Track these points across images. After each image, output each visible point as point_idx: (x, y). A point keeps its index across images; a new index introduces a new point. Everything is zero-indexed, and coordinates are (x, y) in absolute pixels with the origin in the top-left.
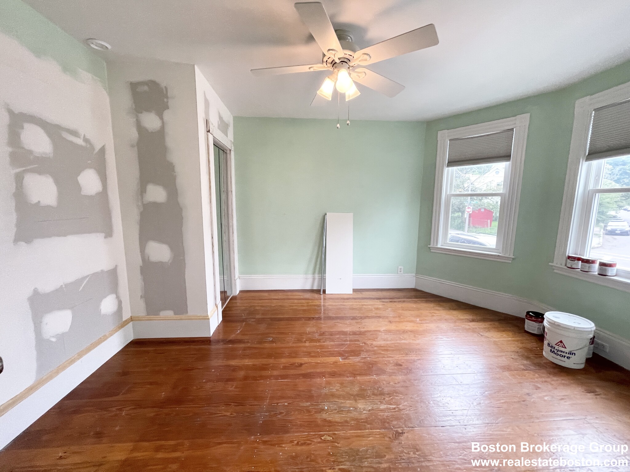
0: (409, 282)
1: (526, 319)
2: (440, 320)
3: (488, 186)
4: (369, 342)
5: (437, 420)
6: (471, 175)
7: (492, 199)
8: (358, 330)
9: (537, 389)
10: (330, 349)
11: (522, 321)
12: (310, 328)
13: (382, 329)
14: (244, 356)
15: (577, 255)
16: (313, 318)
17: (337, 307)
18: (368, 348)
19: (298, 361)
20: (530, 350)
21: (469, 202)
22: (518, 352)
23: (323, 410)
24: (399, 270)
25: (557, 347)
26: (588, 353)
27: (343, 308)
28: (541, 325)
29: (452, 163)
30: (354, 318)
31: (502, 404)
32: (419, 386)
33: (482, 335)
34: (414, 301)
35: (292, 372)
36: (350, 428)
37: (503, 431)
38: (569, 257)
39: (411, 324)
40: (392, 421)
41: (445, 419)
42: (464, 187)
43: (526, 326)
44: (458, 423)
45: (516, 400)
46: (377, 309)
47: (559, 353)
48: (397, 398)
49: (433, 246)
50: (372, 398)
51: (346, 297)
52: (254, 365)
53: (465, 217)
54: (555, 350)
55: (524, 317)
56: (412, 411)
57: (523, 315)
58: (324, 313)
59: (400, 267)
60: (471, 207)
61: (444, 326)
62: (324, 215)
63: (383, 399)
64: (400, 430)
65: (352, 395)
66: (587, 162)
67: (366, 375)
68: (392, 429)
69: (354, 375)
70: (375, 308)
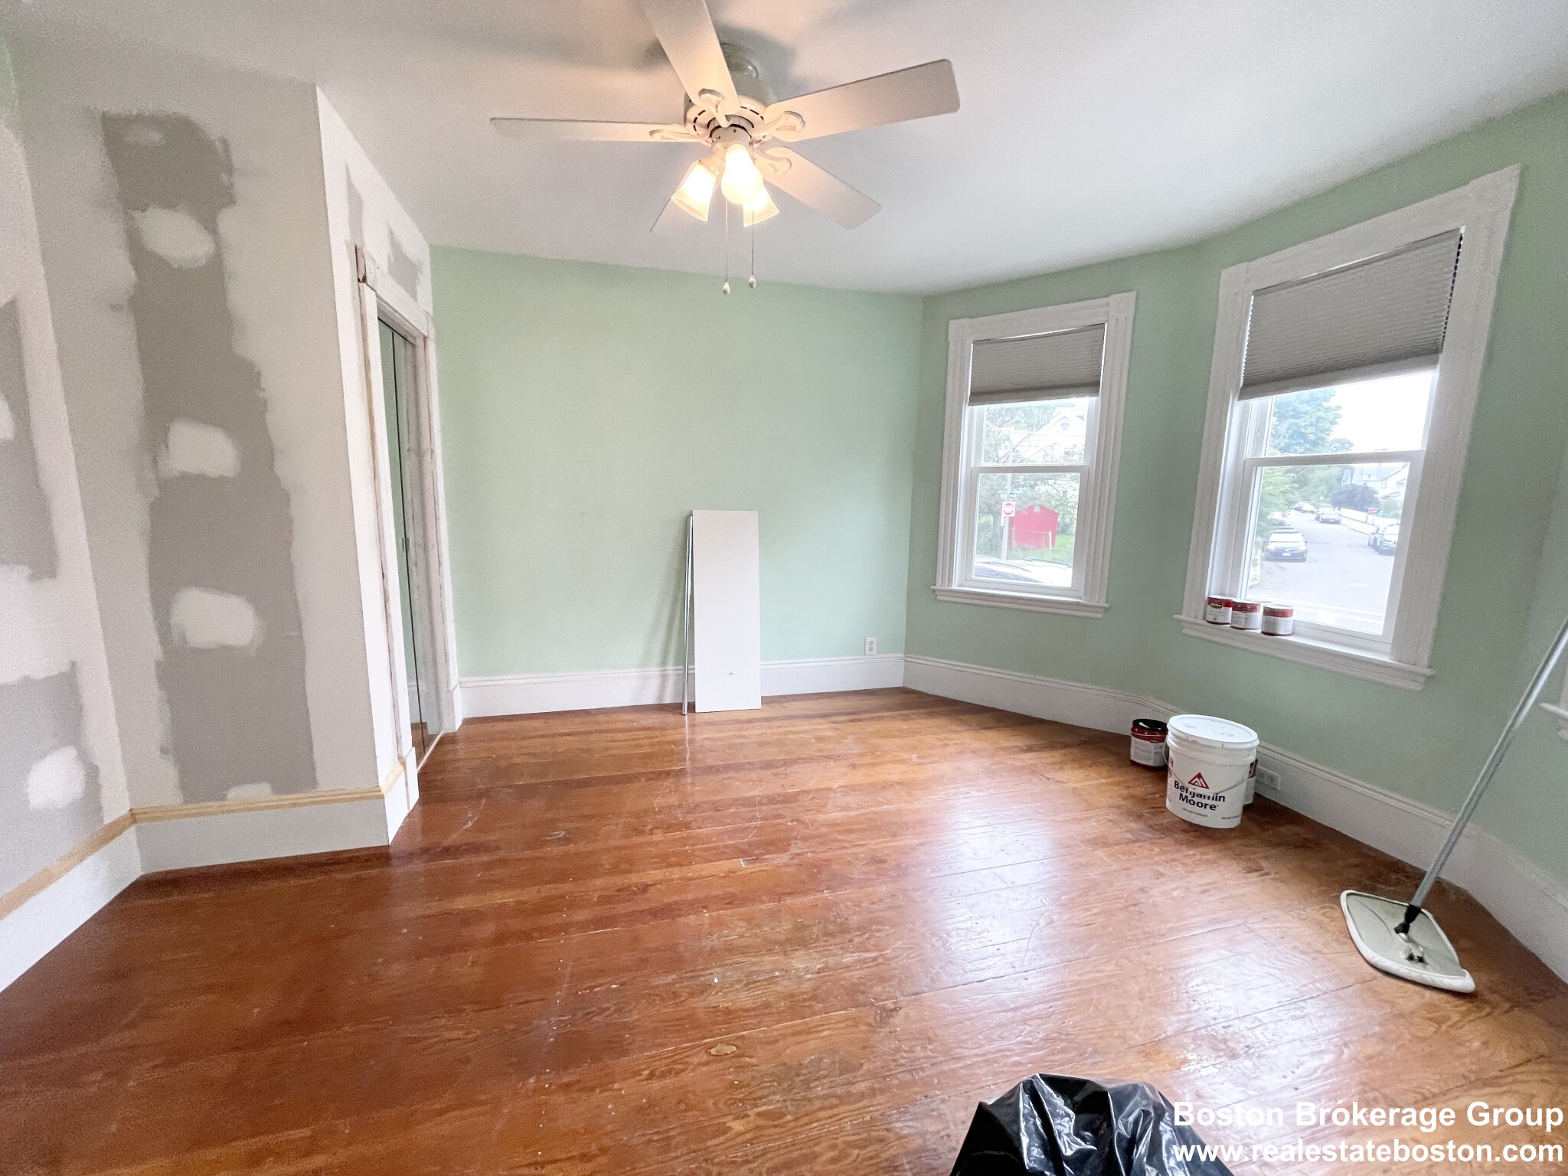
0: (890, 673)
1: (1133, 738)
2: (961, 753)
3: (1046, 455)
4: (807, 817)
5: (967, 969)
6: (1012, 429)
7: (1055, 486)
8: (779, 790)
9: (1158, 878)
10: (716, 841)
11: (1123, 741)
12: (663, 798)
13: (835, 785)
14: (487, 885)
15: (1225, 595)
16: (668, 774)
17: (725, 742)
18: (806, 831)
19: (635, 878)
20: (1142, 801)
21: (1009, 491)
22: (1119, 807)
23: (710, 986)
24: (868, 646)
25: (1191, 788)
26: (1246, 796)
27: (742, 744)
28: (1161, 747)
29: (981, 395)
30: (769, 765)
31: (1094, 918)
32: (925, 902)
33: (1048, 779)
34: (903, 715)
35: (622, 908)
36: (777, 1017)
37: (1100, 971)
38: (1211, 601)
39: (901, 767)
40: (871, 986)
41: (983, 966)
42: (997, 456)
43: (1132, 751)
44: (1012, 969)
45: (1120, 906)
46: (820, 739)
47: (1196, 799)
48: (879, 934)
49: (943, 588)
50: (822, 943)
51: (744, 717)
52: (518, 903)
53: (1002, 525)
54: (1188, 795)
55: (1129, 733)
56: (913, 958)
57: (1126, 729)
58: (693, 759)
59: (869, 639)
60: (1014, 503)
61: (971, 765)
62: (686, 514)
63: (849, 941)
64: (890, 1004)
65: (777, 942)
66: (1242, 402)
67: (806, 893)
68: (872, 1005)
69: (779, 896)
70: (815, 738)
